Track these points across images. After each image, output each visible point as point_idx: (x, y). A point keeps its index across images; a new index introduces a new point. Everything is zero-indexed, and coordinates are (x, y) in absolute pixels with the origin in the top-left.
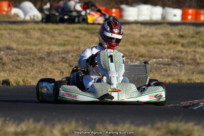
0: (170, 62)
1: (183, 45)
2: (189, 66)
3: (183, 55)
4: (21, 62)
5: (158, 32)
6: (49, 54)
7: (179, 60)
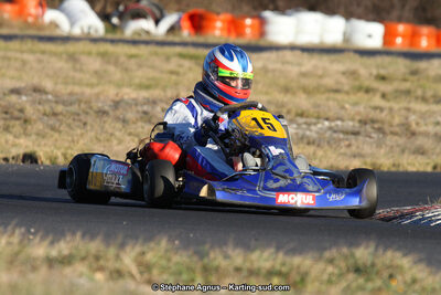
0: (357, 129)
1: (384, 96)
2: (396, 138)
3: (383, 115)
4: (60, 117)
5: (334, 67)
6: (117, 104)
7: (376, 126)
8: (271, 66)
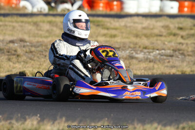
0: (172, 54)
1: (182, 37)
2: (190, 57)
3: (184, 47)
4: (34, 53)
5: (159, 24)
7: (181, 52)
8: (129, 25)
